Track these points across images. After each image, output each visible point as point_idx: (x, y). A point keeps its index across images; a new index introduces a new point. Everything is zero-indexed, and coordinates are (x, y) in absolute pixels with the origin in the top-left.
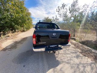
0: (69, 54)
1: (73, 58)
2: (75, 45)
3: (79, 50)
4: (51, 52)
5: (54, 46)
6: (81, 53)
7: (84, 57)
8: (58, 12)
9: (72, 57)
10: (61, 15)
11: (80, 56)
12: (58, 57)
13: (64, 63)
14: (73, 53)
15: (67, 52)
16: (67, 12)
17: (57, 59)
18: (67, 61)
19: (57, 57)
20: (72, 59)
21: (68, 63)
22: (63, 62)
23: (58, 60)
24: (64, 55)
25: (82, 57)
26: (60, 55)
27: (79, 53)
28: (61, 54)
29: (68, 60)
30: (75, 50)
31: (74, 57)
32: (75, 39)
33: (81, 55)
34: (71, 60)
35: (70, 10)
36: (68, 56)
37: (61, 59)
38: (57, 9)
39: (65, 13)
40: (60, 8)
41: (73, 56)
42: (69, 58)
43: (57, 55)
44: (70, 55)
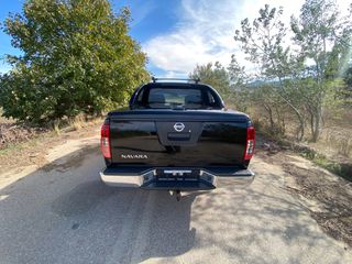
0: (254, 213)
1: (269, 235)
2: (304, 177)
3: (313, 203)
5: (181, 172)
6: (319, 217)
7: (329, 239)
8: (244, 40)
9: (263, 231)
10: (254, 50)
11: (307, 233)
12: (201, 219)
13: (215, 248)
14: (278, 212)
15: (247, 204)
16: (283, 39)
17: (192, 225)
18: (232, 245)
19: (196, 219)
20: (261, 236)
21: (231, 251)
22: (212, 242)
23: (194, 230)
24: (230, 217)
25: (315, 238)
26: (211, 210)
27: (307, 218)
28: (217, 208)
29: (238, 239)
30: (292, 200)
31: (276, 232)
32: (309, 154)
33: (315, 228)
34: (252, 239)
35: (294, 29)
36: (246, 220)
37: (210, 230)
38: (237, 32)
39: (274, 42)
40: (252, 26)
41: (271, 227)
42: (246, 232)
43: (198, 211)
44: (260, 218)
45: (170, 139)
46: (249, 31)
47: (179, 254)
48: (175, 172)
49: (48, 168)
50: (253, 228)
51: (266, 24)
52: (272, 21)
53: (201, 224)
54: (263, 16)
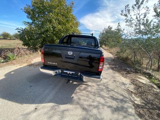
0: (103, 97)
1: (105, 107)
2: (140, 87)
3: (138, 99)
4: (75, 83)
5: (71, 73)
6: (137, 106)
8: (126, 15)
9: (104, 105)
11: (126, 112)
12: (78, 94)
13: (78, 106)
14: (116, 99)
17: (73, 95)
18: (86, 107)
19: (76, 93)
20: (101, 107)
21: (84, 109)
22: (78, 103)
23: (73, 97)
24: (91, 96)
25: (129, 114)
26: (84, 92)
27: (130, 105)
28: (88, 91)
29: (90, 105)
30: (127, 95)
31: (110, 107)
33: (132, 111)
34: (97, 107)
36: (98, 99)
37: (79, 99)
38: (122, 11)
41: (108, 104)
42: (95, 104)
43: (78, 91)
44: (105, 100)
45: (66, 57)
46: (129, 11)
47: (62, 104)
48: (68, 72)
49: (31, 65)
50: (99, 103)
51: (139, 7)
52: (142, 6)
53: (77, 96)
54: (137, 3)
